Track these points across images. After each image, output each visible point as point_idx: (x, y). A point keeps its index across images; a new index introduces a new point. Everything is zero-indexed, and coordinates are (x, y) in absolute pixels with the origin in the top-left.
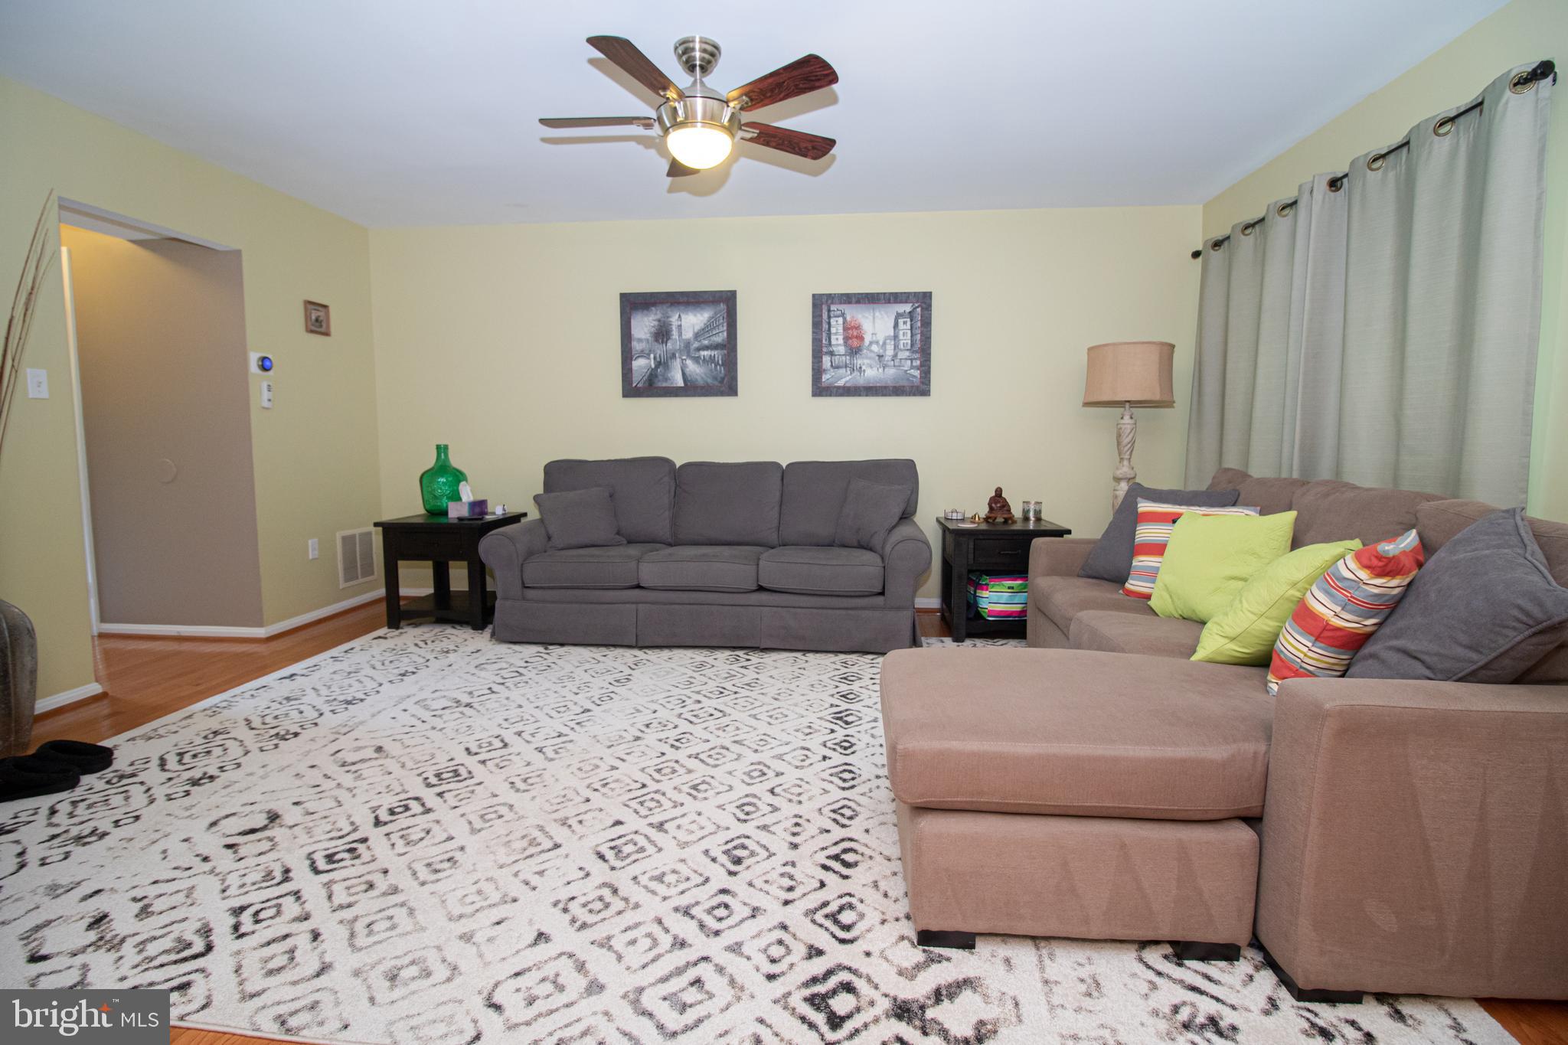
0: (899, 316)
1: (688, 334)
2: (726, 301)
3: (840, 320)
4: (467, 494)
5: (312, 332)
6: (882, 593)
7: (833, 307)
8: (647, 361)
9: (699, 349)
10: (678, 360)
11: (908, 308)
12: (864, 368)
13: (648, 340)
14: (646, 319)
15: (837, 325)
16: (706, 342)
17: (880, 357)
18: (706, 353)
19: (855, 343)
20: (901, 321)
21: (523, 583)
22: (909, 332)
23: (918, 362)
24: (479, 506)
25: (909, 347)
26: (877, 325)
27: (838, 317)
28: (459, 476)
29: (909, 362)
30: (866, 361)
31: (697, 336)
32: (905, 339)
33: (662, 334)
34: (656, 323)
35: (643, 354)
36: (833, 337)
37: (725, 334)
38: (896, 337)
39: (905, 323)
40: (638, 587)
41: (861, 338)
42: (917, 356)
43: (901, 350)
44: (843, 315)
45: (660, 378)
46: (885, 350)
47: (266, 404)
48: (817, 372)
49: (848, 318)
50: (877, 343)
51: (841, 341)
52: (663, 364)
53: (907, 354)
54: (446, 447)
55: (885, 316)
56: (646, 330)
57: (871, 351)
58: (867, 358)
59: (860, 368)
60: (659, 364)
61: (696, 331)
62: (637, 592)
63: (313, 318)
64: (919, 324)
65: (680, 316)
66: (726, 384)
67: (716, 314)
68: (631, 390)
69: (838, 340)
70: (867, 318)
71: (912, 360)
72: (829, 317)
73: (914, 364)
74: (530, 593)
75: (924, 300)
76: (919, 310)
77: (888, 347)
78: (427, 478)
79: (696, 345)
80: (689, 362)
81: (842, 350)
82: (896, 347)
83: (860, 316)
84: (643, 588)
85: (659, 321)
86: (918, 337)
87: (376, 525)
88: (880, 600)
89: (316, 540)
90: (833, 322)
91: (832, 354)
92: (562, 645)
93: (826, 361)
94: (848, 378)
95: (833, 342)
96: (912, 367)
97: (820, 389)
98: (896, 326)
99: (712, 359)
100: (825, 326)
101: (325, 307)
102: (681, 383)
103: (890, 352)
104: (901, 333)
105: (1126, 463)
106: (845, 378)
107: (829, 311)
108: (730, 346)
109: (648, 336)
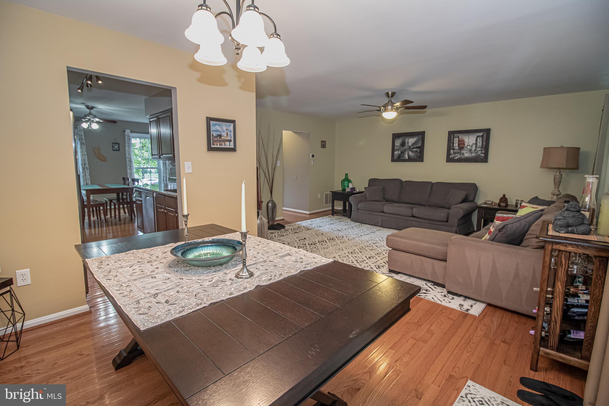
0: (478, 137)
1: (410, 144)
2: (421, 135)
3: (457, 139)
4: (351, 186)
5: (322, 147)
6: (447, 221)
7: (455, 135)
8: (398, 152)
9: (413, 148)
10: (407, 152)
11: (481, 134)
12: (464, 153)
13: (399, 146)
14: (399, 140)
15: (456, 140)
16: (415, 146)
17: (470, 150)
18: (414, 150)
19: (462, 146)
20: (478, 139)
21: (358, 208)
22: (481, 142)
23: (484, 152)
24: (353, 189)
25: (481, 147)
26: (470, 140)
27: (456, 138)
28: (350, 181)
29: (480, 152)
30: (465, 151)
31: (413, 144)
32: (480, 144)
33: (403, 144)
34: (402, 141)
35: (398, 150)
36: (454, 144)
37: (421, 144)
38: (476, 144)
39: (480, 139)
40: (383, 212)
41: (464, 144)
42: (483, 149)
43: (478, 148)
44: (458, 137)
45: (402, 156)
46: (472, 148)
47: (312, 164)
48: (449, 154)
49: (460, 138)
50: (469, 145)
51: (457, 145)
52: (403, 153)
53: (480, 149)
54: (347, 174)
55: (473, 137)
56: (399, 143)
57: (468, 148)
58: (466, 150)
59: (463, 153)
60: (401, 153)
61: (412, 143)
62: (382, 213)
63: (323, 144)
64: (485, 139)
65: (408, 139)
66: (420, 158)
67: (418, 138)
68: (394, 160)
69: (456, 145)
70: (467, 138)
71: (481, 151)
72: (454, 138)
73: (482, 152)
74: (359, 211)
75: (488, 131)
76: (485, 134)
77: (473, 147)
78: (343, 182)
79: (412, 147)
80: (410, 152)
81: (457, 148)
82: (476, 147)
83: (464, 137)
84: (384, 212)
85: (402, 140)
86: (484, 143)
87: (331, 192)
88: (446, 223)
89: (320, 194)
90: (455, 139)
91: (454, 149)
92: (365, 224)
93: (452, 151)
94: (458, 157)
95: (455, 145)
96: (481, 153)
97: (449, 159)
98: (476, 140)
99: (417, 151)
100: (452, 141)
101: (325, 141)
102: (407, 158)
103: (474, 148)
104: (478, 142)
105: (556, 189)
106: (458, 156)
107: (454, 136)
108: (422, 148)
109: (399, 145)
